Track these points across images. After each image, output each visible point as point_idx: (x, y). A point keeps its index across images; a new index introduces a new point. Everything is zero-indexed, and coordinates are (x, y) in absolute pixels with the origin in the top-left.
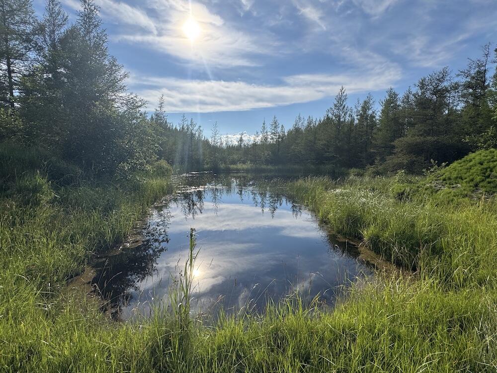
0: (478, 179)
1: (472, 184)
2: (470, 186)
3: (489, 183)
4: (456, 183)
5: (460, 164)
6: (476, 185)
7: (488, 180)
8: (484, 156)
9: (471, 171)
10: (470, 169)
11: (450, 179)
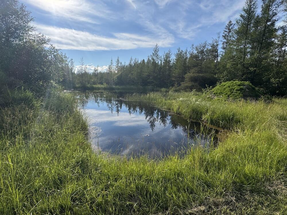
0: (229, 93)
1: (227, 95)
2: (226, 96)
3: (233, 95)
4: (220, 95)
5: (220, 87)
6: (228, 96)
7: (233, 94)
8: (230, 84)
9: (226, 90)
10: (225, 89)
11: (217, 93)
